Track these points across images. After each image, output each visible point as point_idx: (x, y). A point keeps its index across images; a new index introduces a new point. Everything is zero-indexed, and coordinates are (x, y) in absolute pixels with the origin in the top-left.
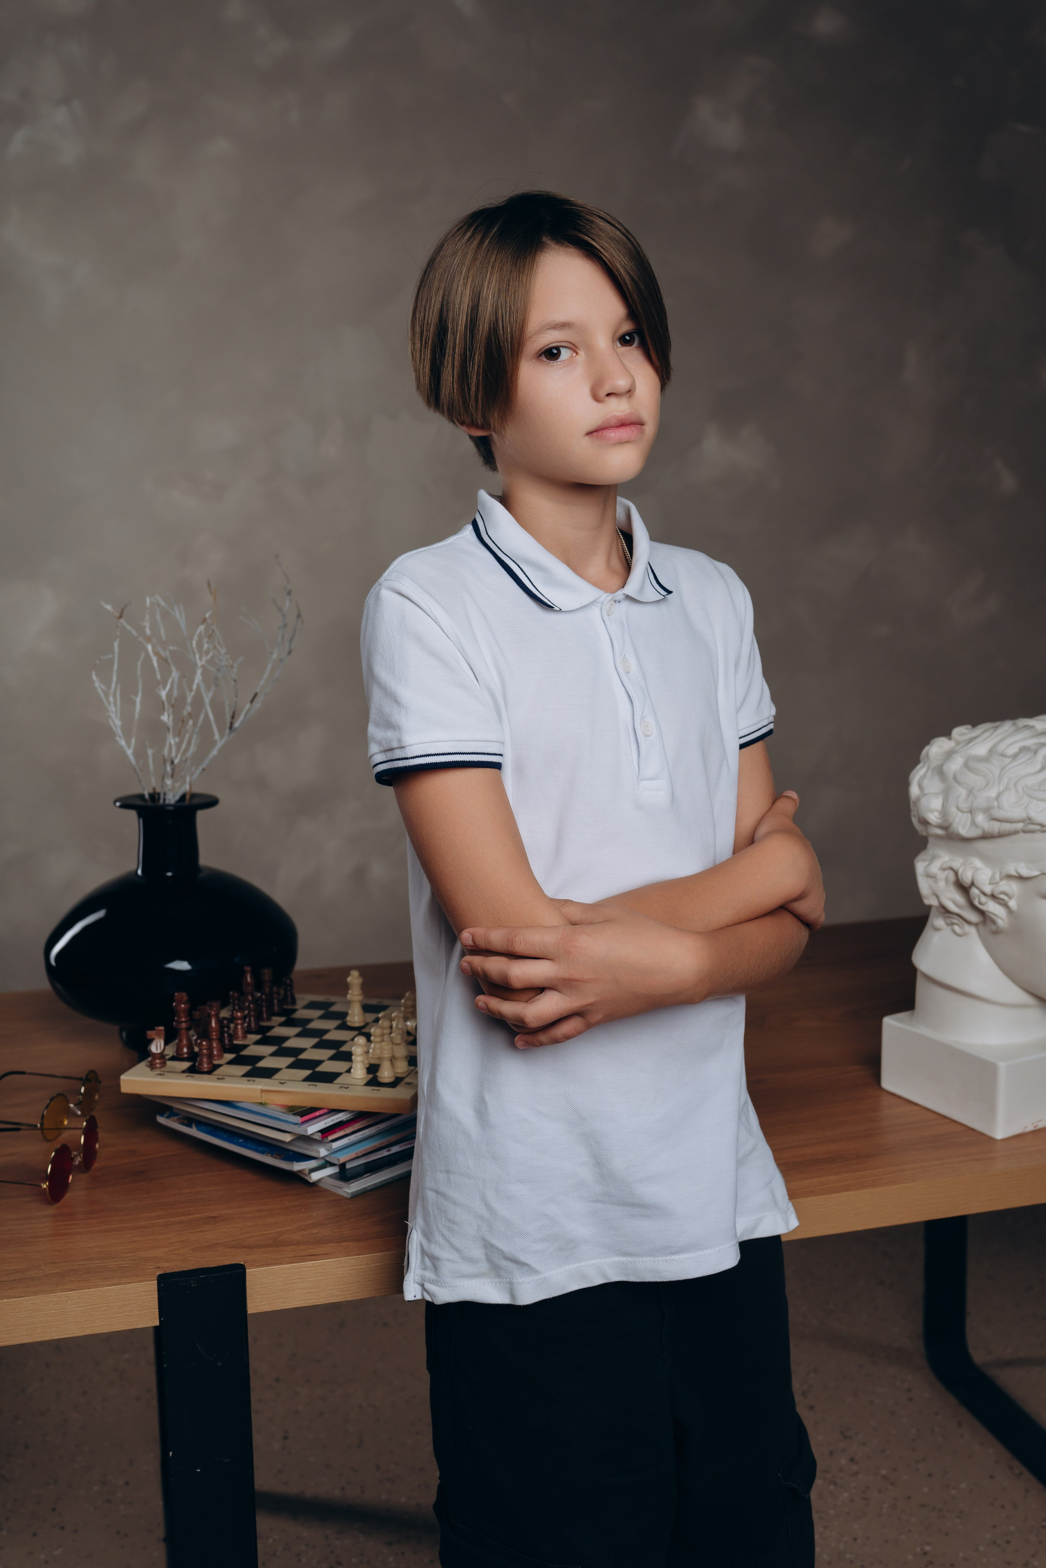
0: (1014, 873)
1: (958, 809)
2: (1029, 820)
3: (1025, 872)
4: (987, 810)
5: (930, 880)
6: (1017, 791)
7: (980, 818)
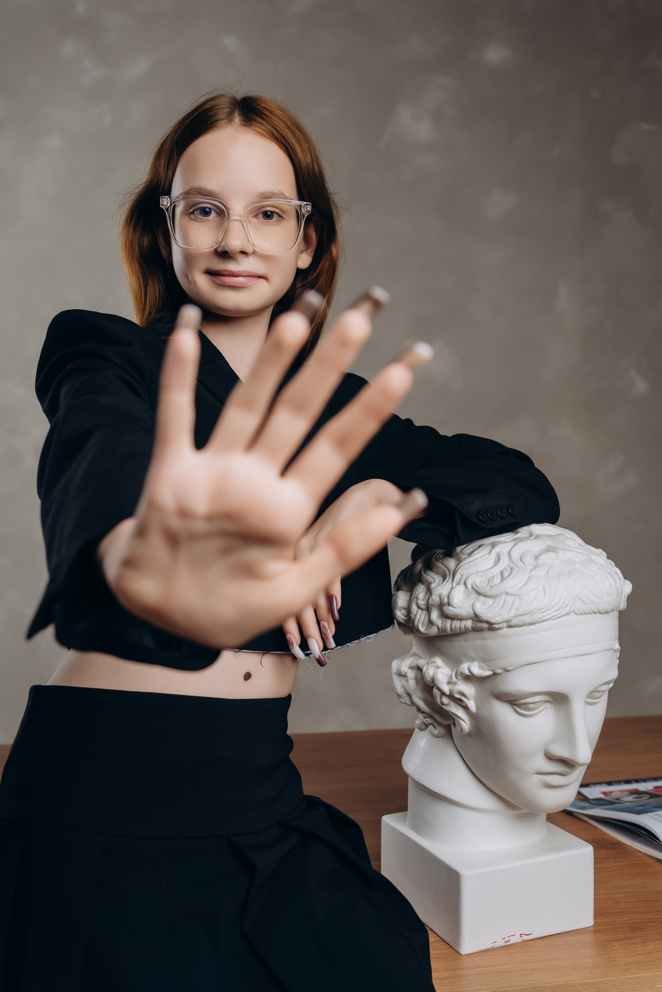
0: (467, 673)
1: (419, 607)
2: (476, 618)
3: (477, 670)
4: (441, 606)
5: (402, 678)
6: (466, 587)
7: (435, 615)
